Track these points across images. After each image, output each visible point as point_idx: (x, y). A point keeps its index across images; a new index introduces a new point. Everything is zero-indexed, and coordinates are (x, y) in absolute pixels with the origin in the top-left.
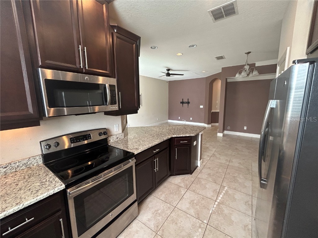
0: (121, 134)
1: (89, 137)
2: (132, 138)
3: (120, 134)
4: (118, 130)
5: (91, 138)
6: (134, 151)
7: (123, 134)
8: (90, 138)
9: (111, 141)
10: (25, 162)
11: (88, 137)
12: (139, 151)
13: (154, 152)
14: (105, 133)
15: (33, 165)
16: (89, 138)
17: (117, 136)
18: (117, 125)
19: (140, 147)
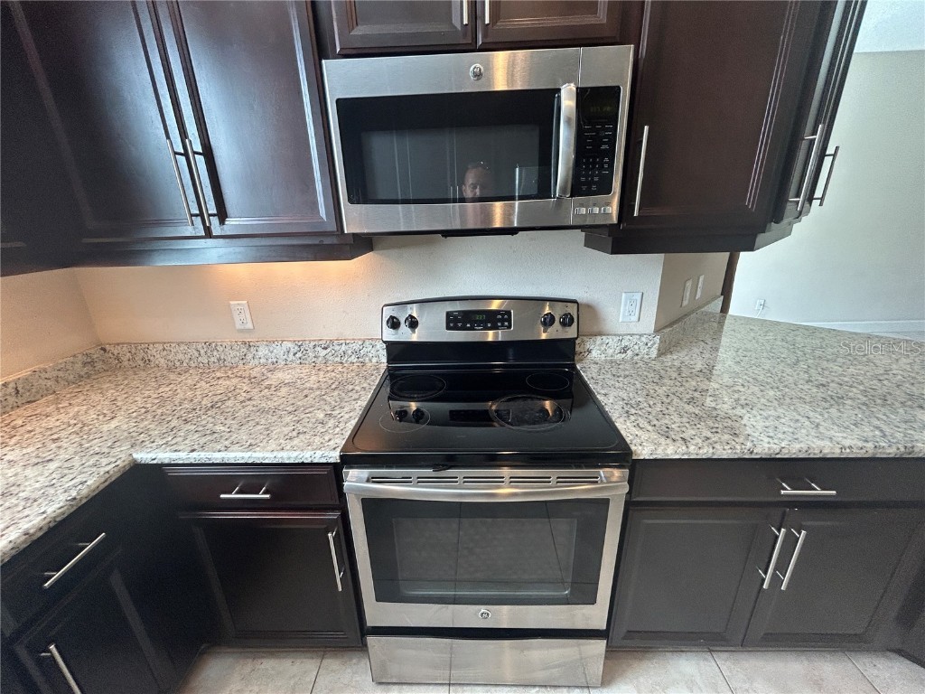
0: (643, 339)
1: (503, 321)
2: (699, 367)
3: (641, 335)
4: (635, 318)
5: (509, 327)
6: (644, 436)
7: (657, 339)
8: (506, 323)
9: (594, 353)
10: (356, 347)
11: (499, 320)
12: (671, 451)
13: (788, 491)
14: (567, 321)
15: (370, 361)
16: (503, 325)
17: (625, 343)
18: (638, 296)
19: (690, 432)
